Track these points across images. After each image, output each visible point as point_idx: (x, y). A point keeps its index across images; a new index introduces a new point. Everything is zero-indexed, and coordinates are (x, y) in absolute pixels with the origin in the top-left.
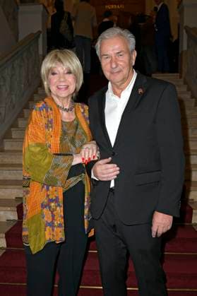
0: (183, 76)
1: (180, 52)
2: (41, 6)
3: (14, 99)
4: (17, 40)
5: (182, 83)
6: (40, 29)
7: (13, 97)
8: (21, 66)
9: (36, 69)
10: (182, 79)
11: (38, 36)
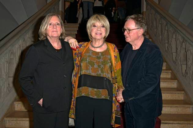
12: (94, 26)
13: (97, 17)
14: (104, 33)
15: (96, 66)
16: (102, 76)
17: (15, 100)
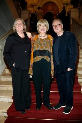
12: (40, 26)
13: (42, 21)
14: (46, 29)
15: (43, 45)
16: (46, 49)
17: (6, 68)
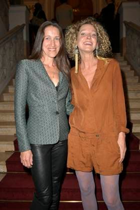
0: (123, 55)
1: (121, 38)
2: (25, 7)
3: (5, 72)
4: (8, 30)
5: (123, 59)
6: (25, 23)
7: (5, 70)
8: (10, 48)
9: (22, 50)
10: (123, 57)
11: (23, 28)
